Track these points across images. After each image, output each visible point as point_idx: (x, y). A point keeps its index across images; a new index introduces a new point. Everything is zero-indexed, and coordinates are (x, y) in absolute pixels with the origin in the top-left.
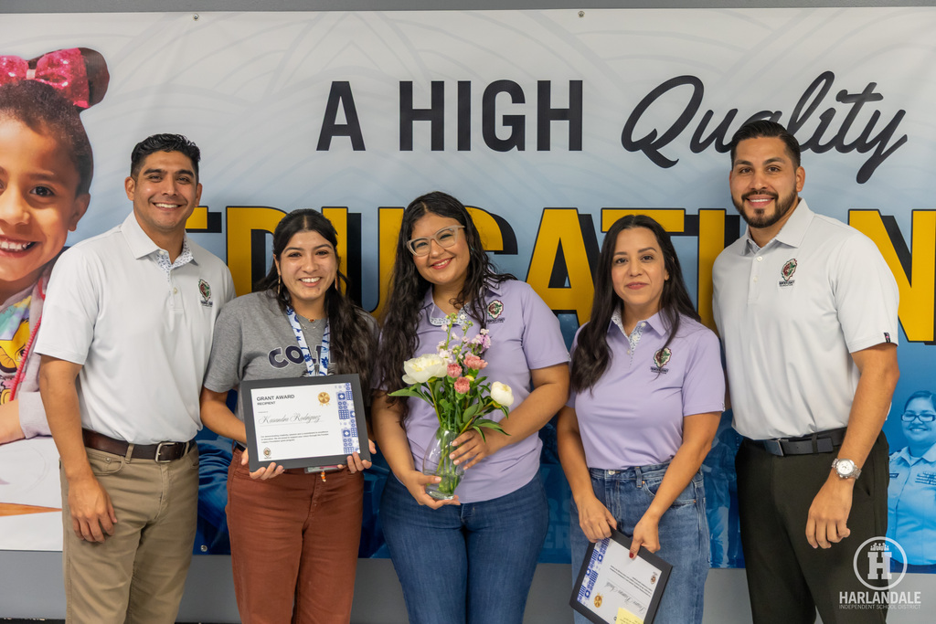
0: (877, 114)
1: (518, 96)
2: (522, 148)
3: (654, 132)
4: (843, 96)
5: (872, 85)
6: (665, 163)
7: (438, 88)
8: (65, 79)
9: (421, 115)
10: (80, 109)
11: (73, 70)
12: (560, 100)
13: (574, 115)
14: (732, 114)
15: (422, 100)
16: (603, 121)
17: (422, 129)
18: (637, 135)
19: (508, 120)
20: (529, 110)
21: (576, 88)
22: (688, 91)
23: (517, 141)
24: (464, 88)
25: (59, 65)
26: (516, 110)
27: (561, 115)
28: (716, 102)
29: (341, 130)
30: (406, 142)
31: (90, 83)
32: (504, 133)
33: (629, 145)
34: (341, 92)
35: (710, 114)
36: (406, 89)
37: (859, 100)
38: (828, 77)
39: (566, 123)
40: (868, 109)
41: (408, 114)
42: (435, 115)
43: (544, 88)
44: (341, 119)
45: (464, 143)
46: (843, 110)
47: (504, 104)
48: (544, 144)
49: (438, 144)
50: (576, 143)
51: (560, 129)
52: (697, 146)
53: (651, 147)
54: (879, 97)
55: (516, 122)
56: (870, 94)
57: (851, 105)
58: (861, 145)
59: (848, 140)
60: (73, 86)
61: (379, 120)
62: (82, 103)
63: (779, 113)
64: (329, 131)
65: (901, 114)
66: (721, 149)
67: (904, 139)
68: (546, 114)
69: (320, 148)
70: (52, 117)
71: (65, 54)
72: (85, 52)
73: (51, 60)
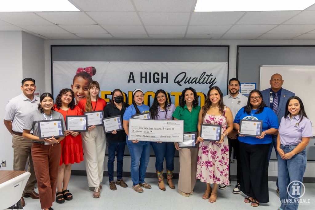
0: (212, 78)
1: (158, 75)
2: (159, 83)
3: (179, 81)
4: (207, 75)
5: (211, 74)
6: (180, 85)
7: (146, 73)
8: (89, 71)
9: (144, 77)
10: (92, 76)
11: (91, 70)
12: (165, 75)
13: (167, 78)
14: (191, 78)
15: (144, 75)
16: (171, 79)
17: (144, 80)
18: (176, 81)
19: (157, 78)
20: (160, 77)
21: (167, 74)
22: (184, 74)
23: (158, 81)
24: (150, 73)
25: (88, 69)
26: (158, 77)
27: (165, 78)
28: (188, 76)
29: (131, 80)
30: (141, 82)
31: (93, 72)
32: (156, 80)
33: (175, 82)
34: (131, 74)
35: (187, 78)
36: (141, 73)
37: (209, 76)
38: (205, 72)
39: (166, 79)
40: (211, 77)
41: (142, 77)
42: (146, 77)
43: (162, 74)
44: (131, 78)
45: (150, 82)
46: (207, 78)
47: (156, 76)
48: (162, 82)
49: (146, 82)
50: (167, 82)
51: (165, 80)
52: (185, 83)
53: (178, 83)
54: (212, 76)
55: (158, 79)
56: (211, 75)
57: (208, 77)
58: (210, 83)
59: (208, 82)
60: (90, 72)
61: (137, 78)
62: (92, 75)
63: (197, 78)
64: (130, 80)
65: (216, 78)
66: (189, 83)
67: (216, 82)
68: (163, 78)
69: (128, 82)
70: (87, 77)
71: (89, 68)
72: (92, 67)
73: (87, 68)
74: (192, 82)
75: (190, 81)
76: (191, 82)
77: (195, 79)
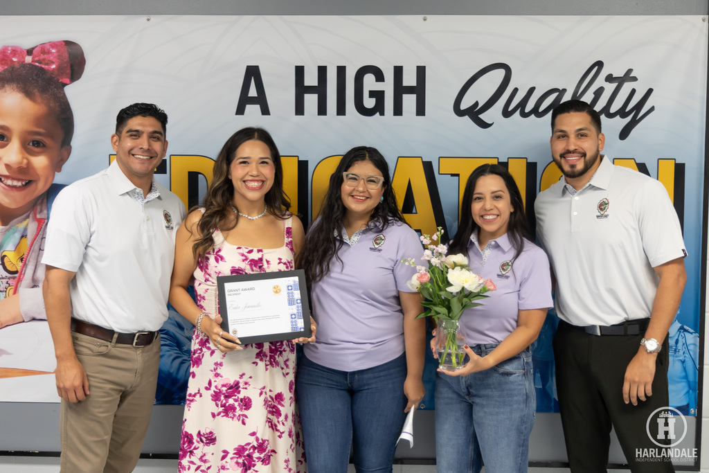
0: (633, 91)
1: (380, 77)
2: (382, 114)
3: (477, 104)
4: (610, 79)
5: (630, 71)
6: (484, 125)
7: (322, 71)
8: (53, 63)
9: (311, 90)
10: (65, 85)
11: (59, 57)
12: (409, 80)
13: (419, 90)
14: (532, 90)
15: (311, 79)
16: (440, 95)
17: (311, 100)
18: (464, 105)
19: (372, 94)
20: (388, 87)
21: (421, 71)
22: (500, 74)
23: (379, 108)
24: (341, 71)
25: (49, 52)
26: (378, 86)
27: (410, 90)
28: (520, 82)
29: (253, 101)
30: (300, 110)
31: (72, 66)
32: (369, 103)
33: (459, 112)
34: (253, 73)
35: (516, 90)
36: (300, 71)
37: (621, 81)
38: (600, 64)
39: (414, 96)
40: (627, 88)
41: (301, 89)
42: (321, 90)
43: (398, 71)
44: (253, 92)
45: (341, 110)
46: (610, 88)
47: (369, 82)
48: (398, 111)
49: (322, 110)
50: (421, 110)
51: (409, 101)
52: (507, 113)
53: (474, 113)
54: (635, 79)
55: (378, 96)
56: (628, 77)
57: (615, 85)
58: (622, 113)
59: (613, 109)
60: (59, 68)
61: (280, 92)
62: (67, 80)
63: (564, 90)
64: (244, 101)
65: (650, 91)
66: (524, 115)
67: (652, 109)
68: (400, 90)
69: (237, 113)
70: (44, 90)
71: (54, 45)
72: (68, 43)
73: (44, 49)
74: (541, 109)
75: (529, 107)
76: (535, 111)
77: (554, 96)
